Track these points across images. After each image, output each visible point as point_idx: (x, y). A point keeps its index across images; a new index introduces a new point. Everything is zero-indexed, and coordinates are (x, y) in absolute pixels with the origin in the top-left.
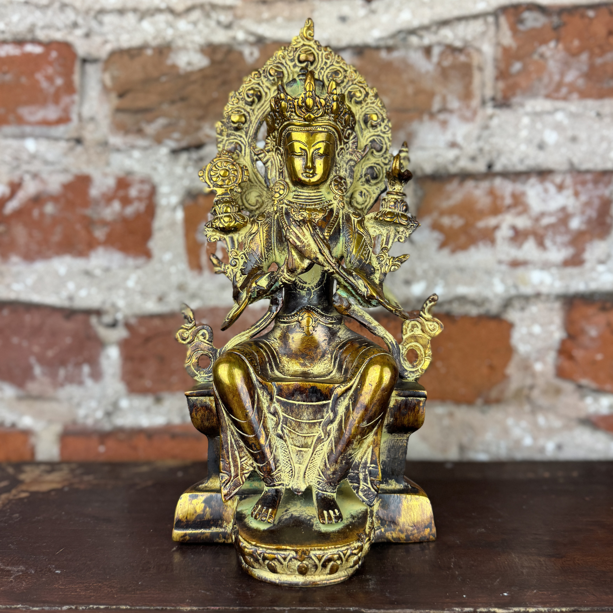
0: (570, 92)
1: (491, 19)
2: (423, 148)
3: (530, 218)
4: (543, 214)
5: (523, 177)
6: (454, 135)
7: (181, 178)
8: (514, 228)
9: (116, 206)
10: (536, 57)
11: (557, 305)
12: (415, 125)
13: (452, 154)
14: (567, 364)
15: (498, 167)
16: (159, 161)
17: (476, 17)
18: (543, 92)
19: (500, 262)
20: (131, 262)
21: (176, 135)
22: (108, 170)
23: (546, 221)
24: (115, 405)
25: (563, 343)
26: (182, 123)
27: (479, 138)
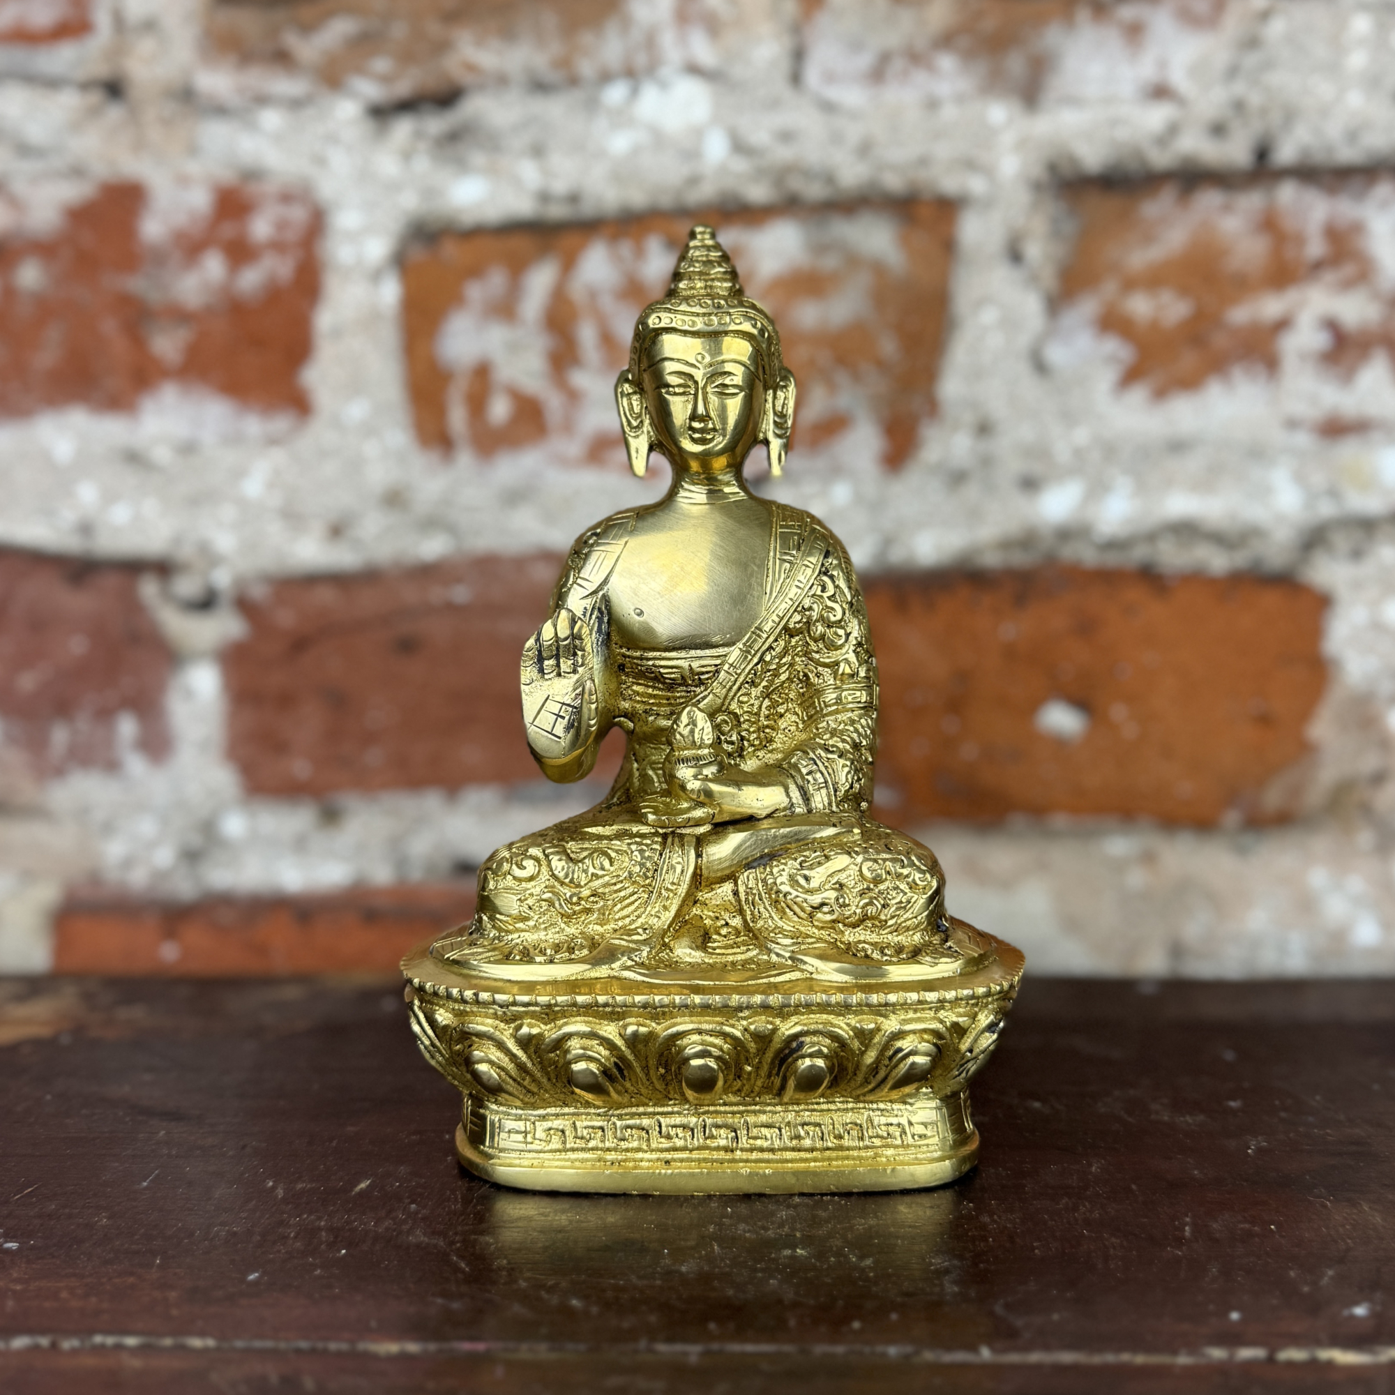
2: (1074, 101)
3: (1377, 296)
6: (1162, 64)
7: (393, 187)
8: (1332, 326)
9: (213, 266)
12: (1053, 36)
13: (1156, 117)
15: (1286, 153)
16: (332, 139)
19: (1292, 424)
20: (254, 425)
21: (381, 64)
22: (193, 168)
24: (209, 831)
26: (399, 31)
27: (1232, 72)
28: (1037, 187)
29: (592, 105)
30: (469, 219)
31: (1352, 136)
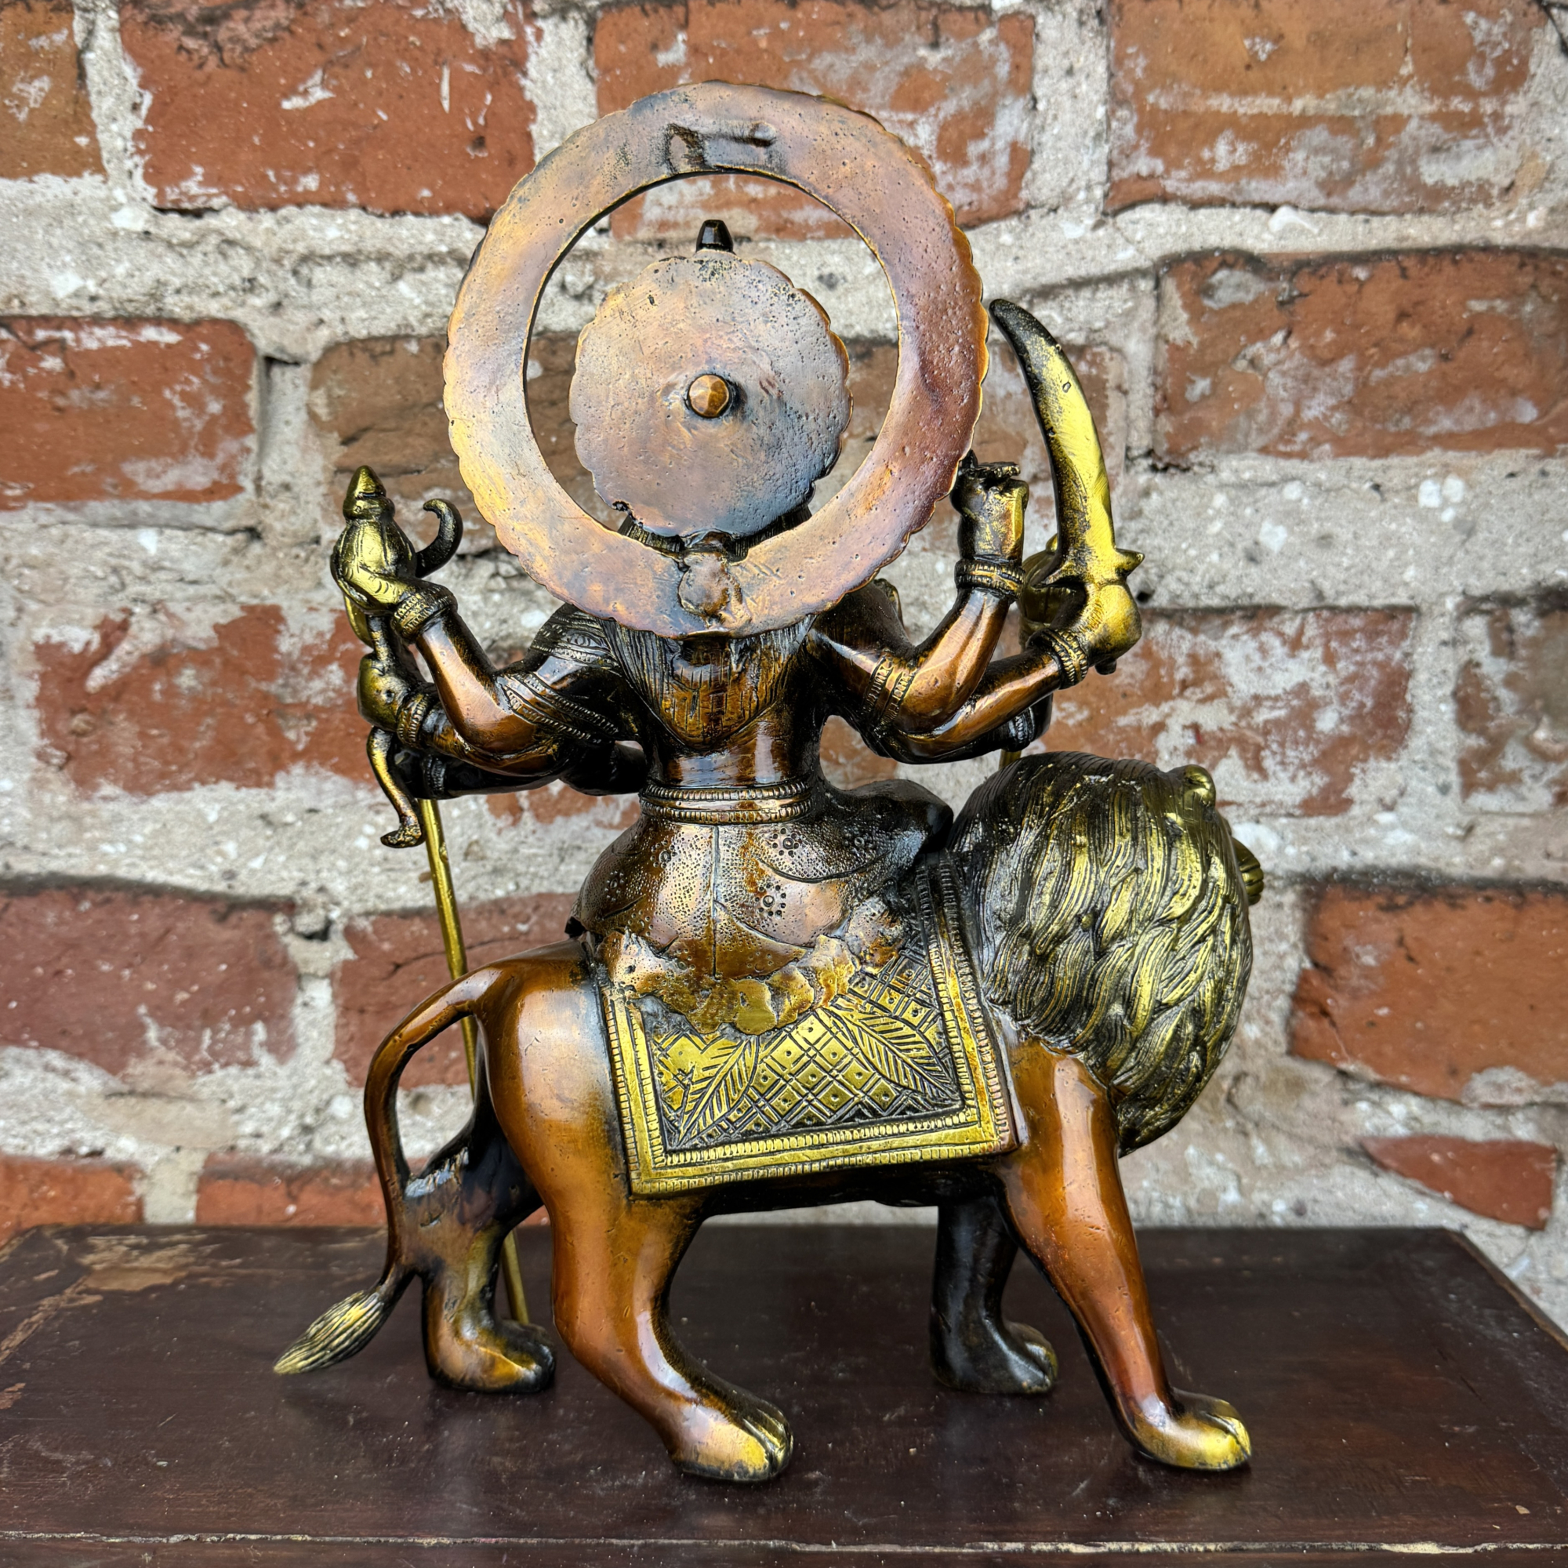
0: (1315, 442)
1: (1145, 285)
3: (1231, 710)
4: (1258, 701)
5: (1217, 622)
7: (477, 615)
9: (333, 675)
10: (1242, 364)
11: (1290, 898)
14: (1310, 1026)
15: (1162, 599)
17: (1111, 280)
18: (1256, 441)
20: (363, 796)
21: (468, 524)
22: (318, 598)
23: (1263, 716)
24: (324, 1111)
25: (1303, 978)
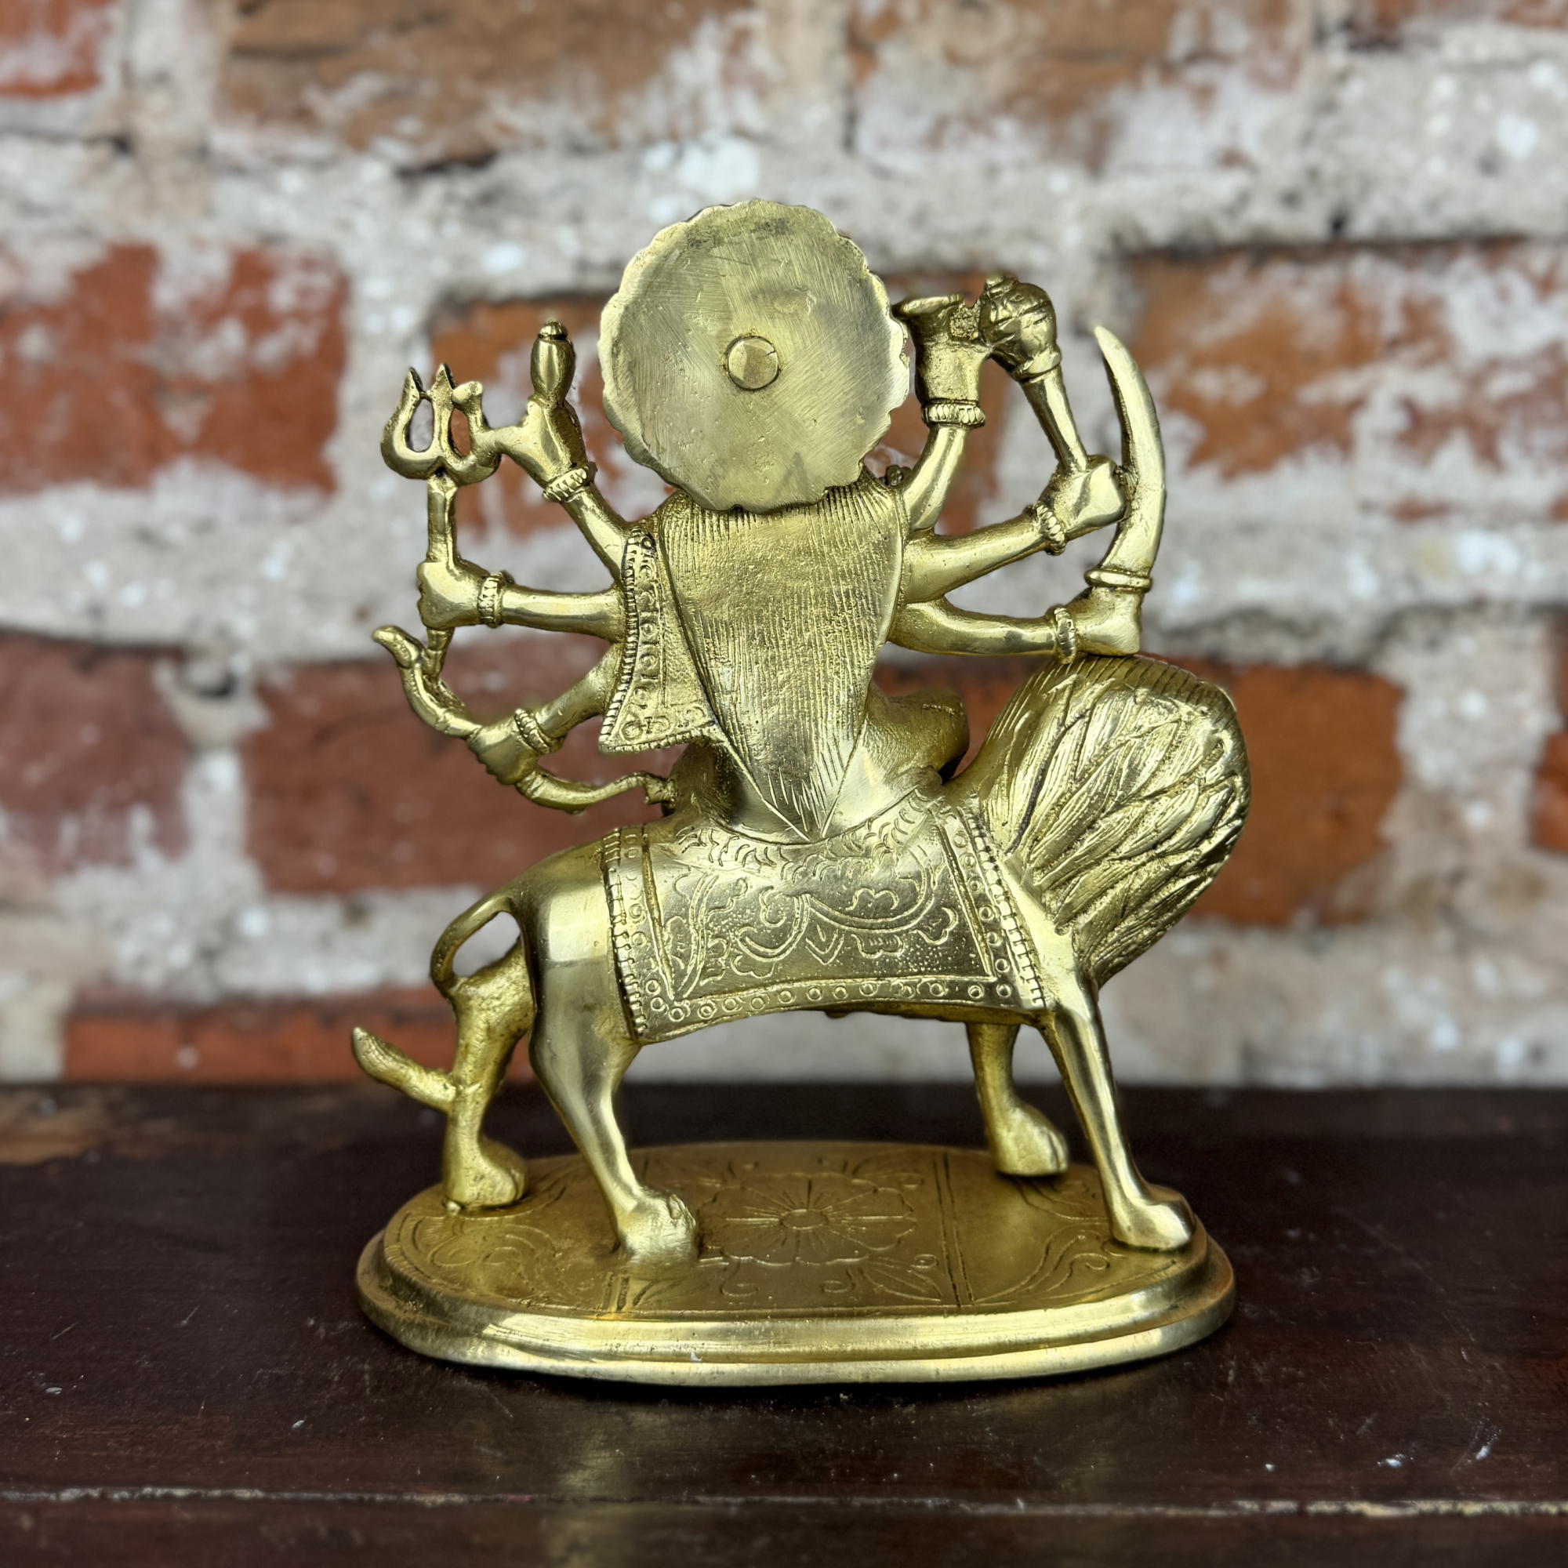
2: (1140, 169)
3: (1457, 377)
4: (1494, 365)
5: (1440, 257)
6: (1234, 129)
7: (423, 254)
8: (1409, 406)
9: (232, 336)
11: (1535, 634)
12: (1118, 100)
13: (1225, 186)
15: (1362, 225)
16: (358, 204)
19: (1367, 507)
20: (275, 503)
21: (409, 125)
22: (208, 230)
23: (1503, 385)
24: (228, 928)
25: (1551, 744)
26: (428, 89)
27: (1307, 138)
28: (1101, 258)
29: (633, 169)
30: (502, 289)
31: (1433, 206)
